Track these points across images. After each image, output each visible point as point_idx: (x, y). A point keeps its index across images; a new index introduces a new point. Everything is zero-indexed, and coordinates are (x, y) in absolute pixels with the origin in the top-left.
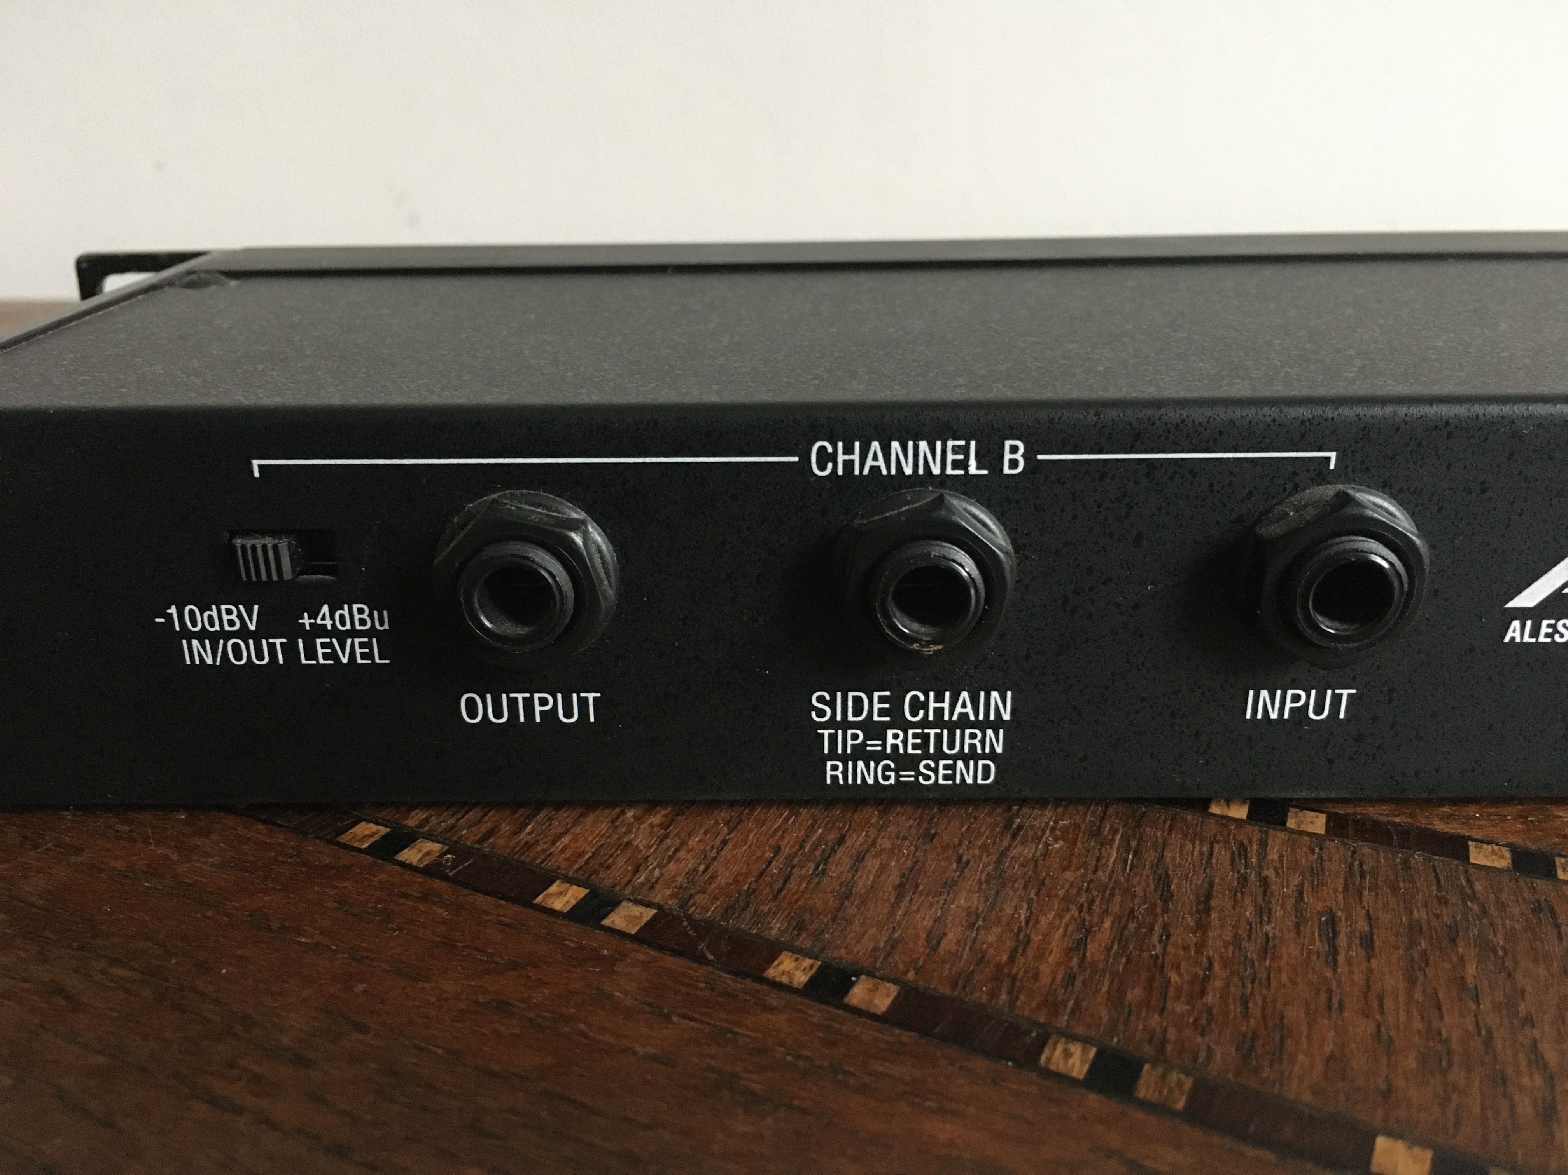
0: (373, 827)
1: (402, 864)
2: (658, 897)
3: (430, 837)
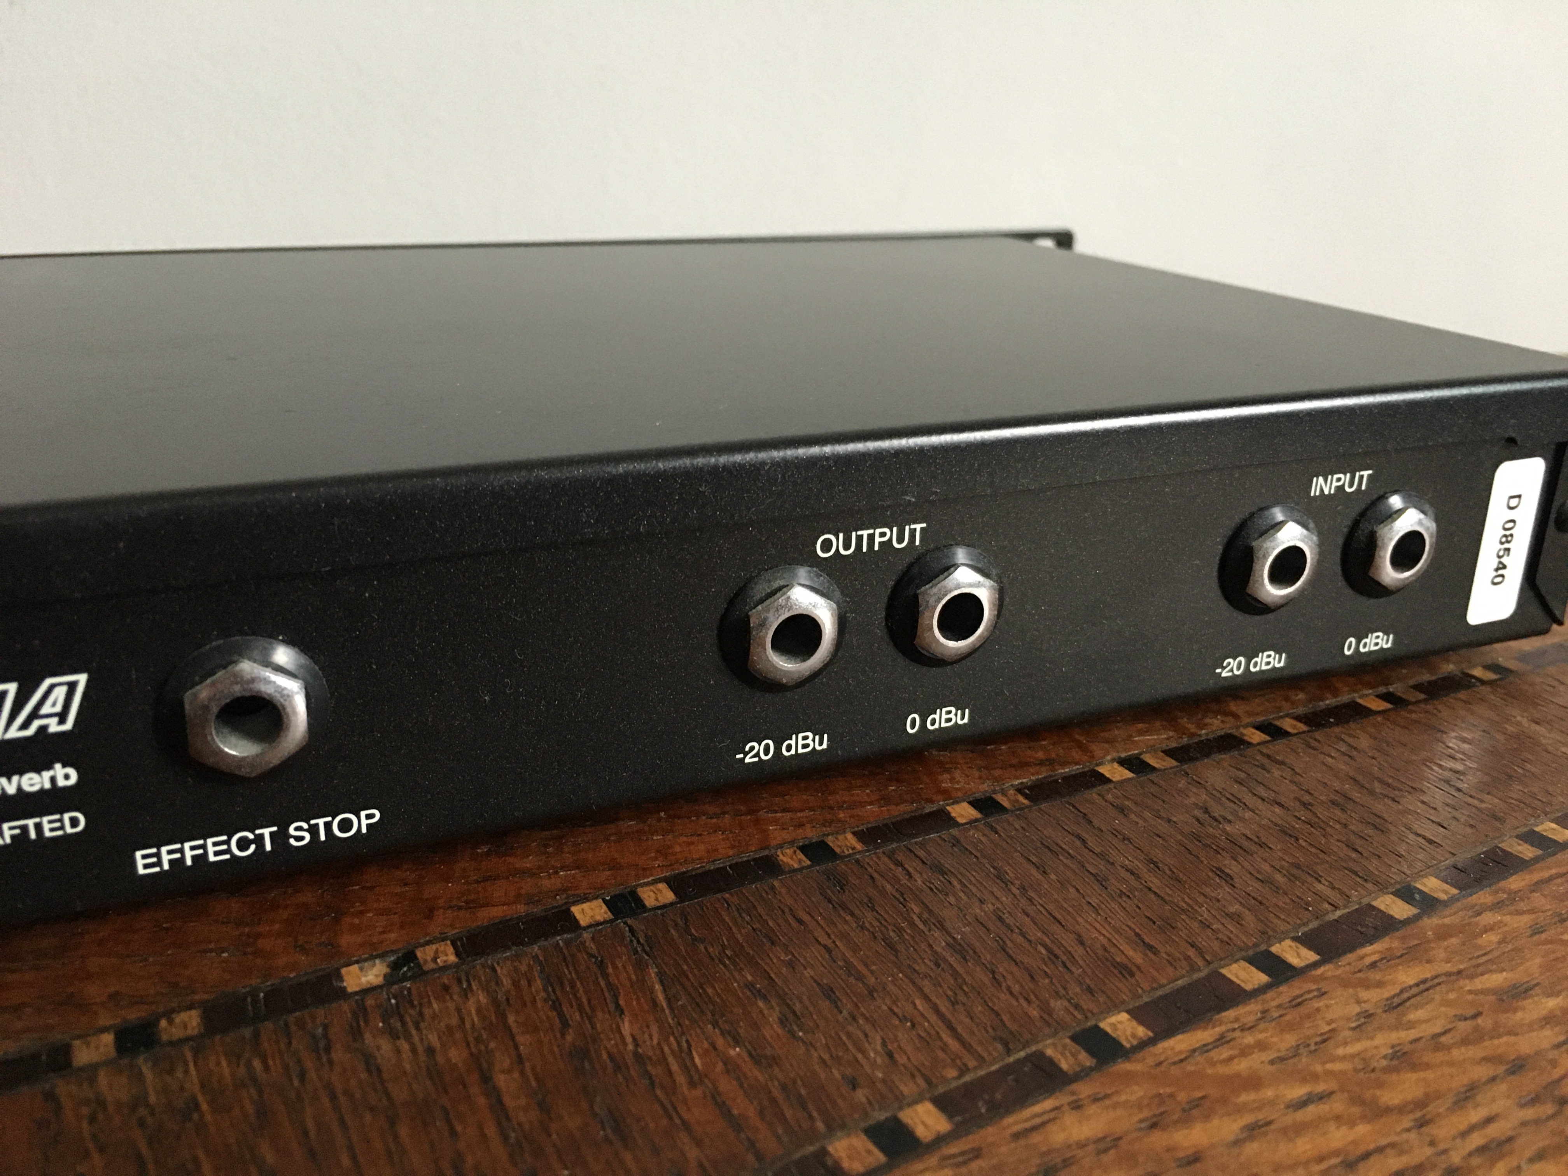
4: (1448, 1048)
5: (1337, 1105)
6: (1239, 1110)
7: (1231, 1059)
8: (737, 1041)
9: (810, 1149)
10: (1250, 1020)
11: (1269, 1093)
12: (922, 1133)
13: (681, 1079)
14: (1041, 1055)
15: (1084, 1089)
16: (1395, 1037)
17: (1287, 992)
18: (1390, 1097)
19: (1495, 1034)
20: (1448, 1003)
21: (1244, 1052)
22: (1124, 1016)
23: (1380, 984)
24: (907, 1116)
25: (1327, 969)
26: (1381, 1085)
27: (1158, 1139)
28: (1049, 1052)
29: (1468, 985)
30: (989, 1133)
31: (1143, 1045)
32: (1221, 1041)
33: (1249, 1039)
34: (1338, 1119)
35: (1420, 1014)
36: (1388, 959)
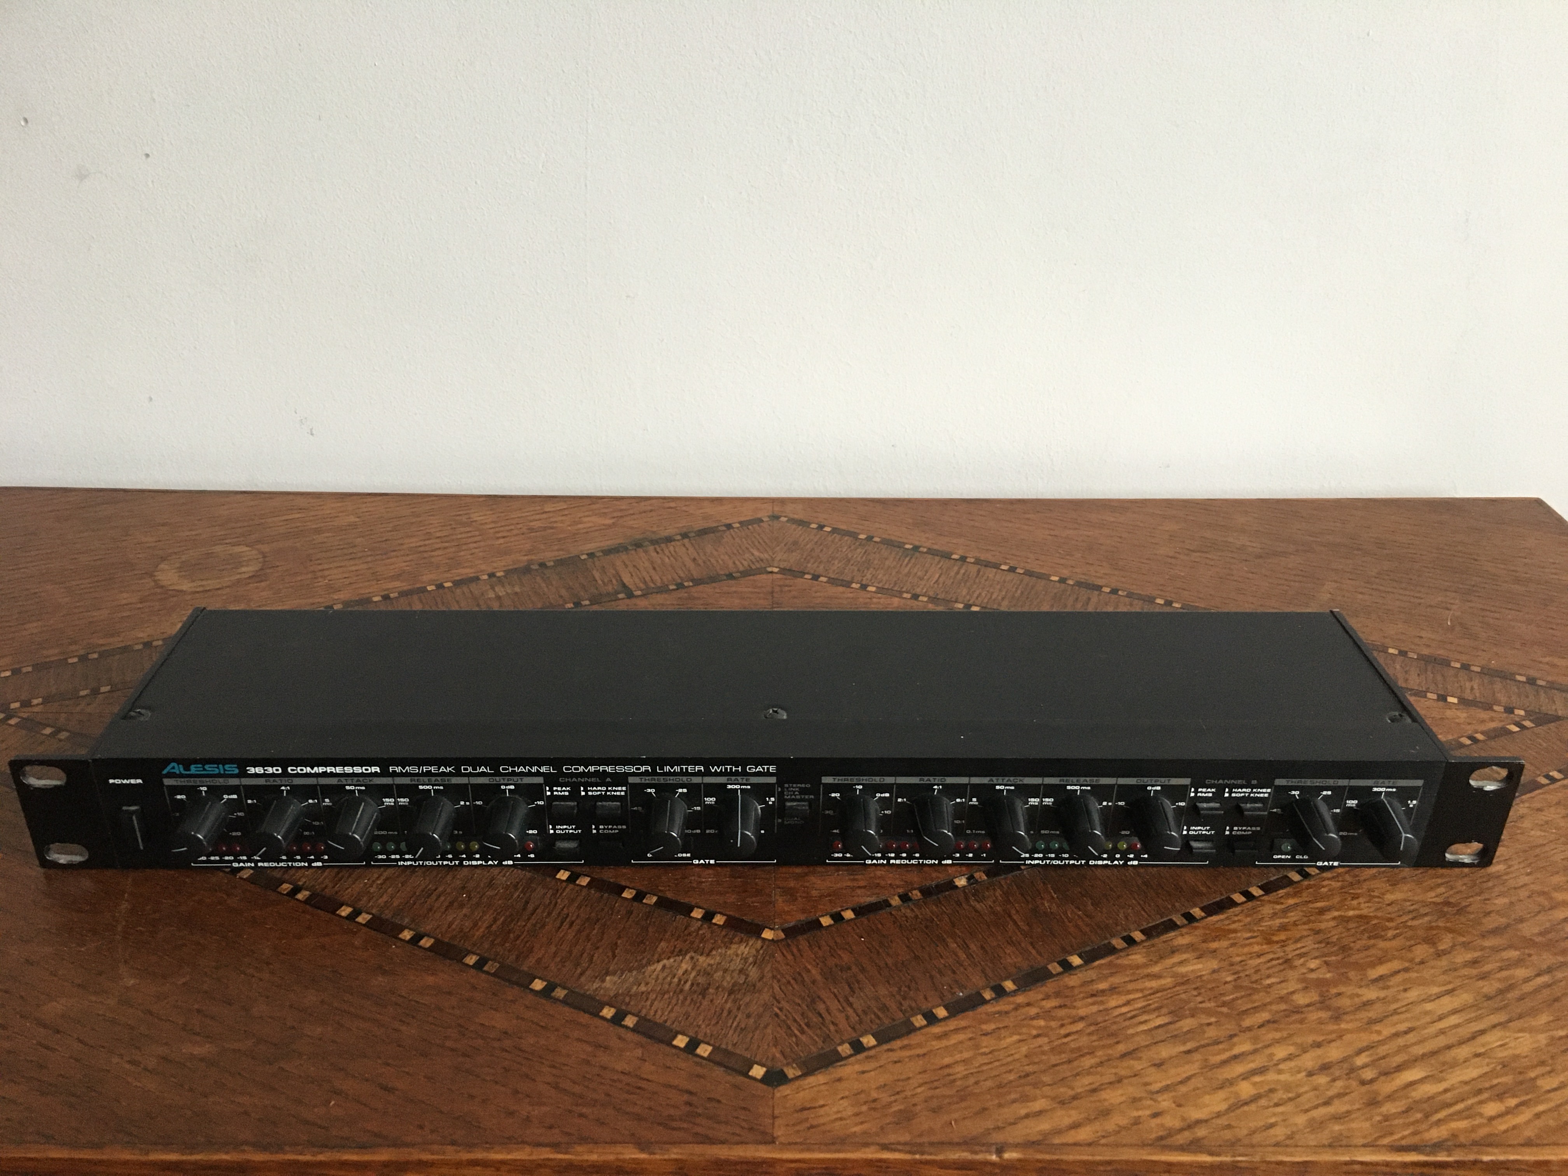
0: (288, 885)
1: (297, 900)
2: (374, 911)
3: (306, 889)
4: (1297, 925)
5: (1259, 939)
6: (1229, 939)
7: (1229, 924)
8: (1080, 910)
9: (1106, 942)
10: (1237, 913)
11: (1239, 935)
12: (1136, 939)
13: (1066, 920)
14: (1171, 920)
15: (1184, 930)
16: (1282, 920)
17: (1250, 904)
18: (1275, 938)
19: (1314, 922)
20: (1302, 911)
21: (1234, 922)
22: (1198, 909)
23: (1282, 903)
24: (1132, 934)
25: (1266, 898)
26: (1273, 935)
27: (1204, 945)
28: (1174, 919)
29: (1311, 906)
30: (1156, 941)
31: (1203, 918)
32: (1227, 918)
33: (1236, 919)
34: (1258, 944)
35: (1292, 914)
36: (1288, 896)
